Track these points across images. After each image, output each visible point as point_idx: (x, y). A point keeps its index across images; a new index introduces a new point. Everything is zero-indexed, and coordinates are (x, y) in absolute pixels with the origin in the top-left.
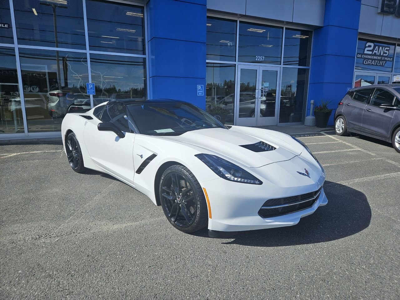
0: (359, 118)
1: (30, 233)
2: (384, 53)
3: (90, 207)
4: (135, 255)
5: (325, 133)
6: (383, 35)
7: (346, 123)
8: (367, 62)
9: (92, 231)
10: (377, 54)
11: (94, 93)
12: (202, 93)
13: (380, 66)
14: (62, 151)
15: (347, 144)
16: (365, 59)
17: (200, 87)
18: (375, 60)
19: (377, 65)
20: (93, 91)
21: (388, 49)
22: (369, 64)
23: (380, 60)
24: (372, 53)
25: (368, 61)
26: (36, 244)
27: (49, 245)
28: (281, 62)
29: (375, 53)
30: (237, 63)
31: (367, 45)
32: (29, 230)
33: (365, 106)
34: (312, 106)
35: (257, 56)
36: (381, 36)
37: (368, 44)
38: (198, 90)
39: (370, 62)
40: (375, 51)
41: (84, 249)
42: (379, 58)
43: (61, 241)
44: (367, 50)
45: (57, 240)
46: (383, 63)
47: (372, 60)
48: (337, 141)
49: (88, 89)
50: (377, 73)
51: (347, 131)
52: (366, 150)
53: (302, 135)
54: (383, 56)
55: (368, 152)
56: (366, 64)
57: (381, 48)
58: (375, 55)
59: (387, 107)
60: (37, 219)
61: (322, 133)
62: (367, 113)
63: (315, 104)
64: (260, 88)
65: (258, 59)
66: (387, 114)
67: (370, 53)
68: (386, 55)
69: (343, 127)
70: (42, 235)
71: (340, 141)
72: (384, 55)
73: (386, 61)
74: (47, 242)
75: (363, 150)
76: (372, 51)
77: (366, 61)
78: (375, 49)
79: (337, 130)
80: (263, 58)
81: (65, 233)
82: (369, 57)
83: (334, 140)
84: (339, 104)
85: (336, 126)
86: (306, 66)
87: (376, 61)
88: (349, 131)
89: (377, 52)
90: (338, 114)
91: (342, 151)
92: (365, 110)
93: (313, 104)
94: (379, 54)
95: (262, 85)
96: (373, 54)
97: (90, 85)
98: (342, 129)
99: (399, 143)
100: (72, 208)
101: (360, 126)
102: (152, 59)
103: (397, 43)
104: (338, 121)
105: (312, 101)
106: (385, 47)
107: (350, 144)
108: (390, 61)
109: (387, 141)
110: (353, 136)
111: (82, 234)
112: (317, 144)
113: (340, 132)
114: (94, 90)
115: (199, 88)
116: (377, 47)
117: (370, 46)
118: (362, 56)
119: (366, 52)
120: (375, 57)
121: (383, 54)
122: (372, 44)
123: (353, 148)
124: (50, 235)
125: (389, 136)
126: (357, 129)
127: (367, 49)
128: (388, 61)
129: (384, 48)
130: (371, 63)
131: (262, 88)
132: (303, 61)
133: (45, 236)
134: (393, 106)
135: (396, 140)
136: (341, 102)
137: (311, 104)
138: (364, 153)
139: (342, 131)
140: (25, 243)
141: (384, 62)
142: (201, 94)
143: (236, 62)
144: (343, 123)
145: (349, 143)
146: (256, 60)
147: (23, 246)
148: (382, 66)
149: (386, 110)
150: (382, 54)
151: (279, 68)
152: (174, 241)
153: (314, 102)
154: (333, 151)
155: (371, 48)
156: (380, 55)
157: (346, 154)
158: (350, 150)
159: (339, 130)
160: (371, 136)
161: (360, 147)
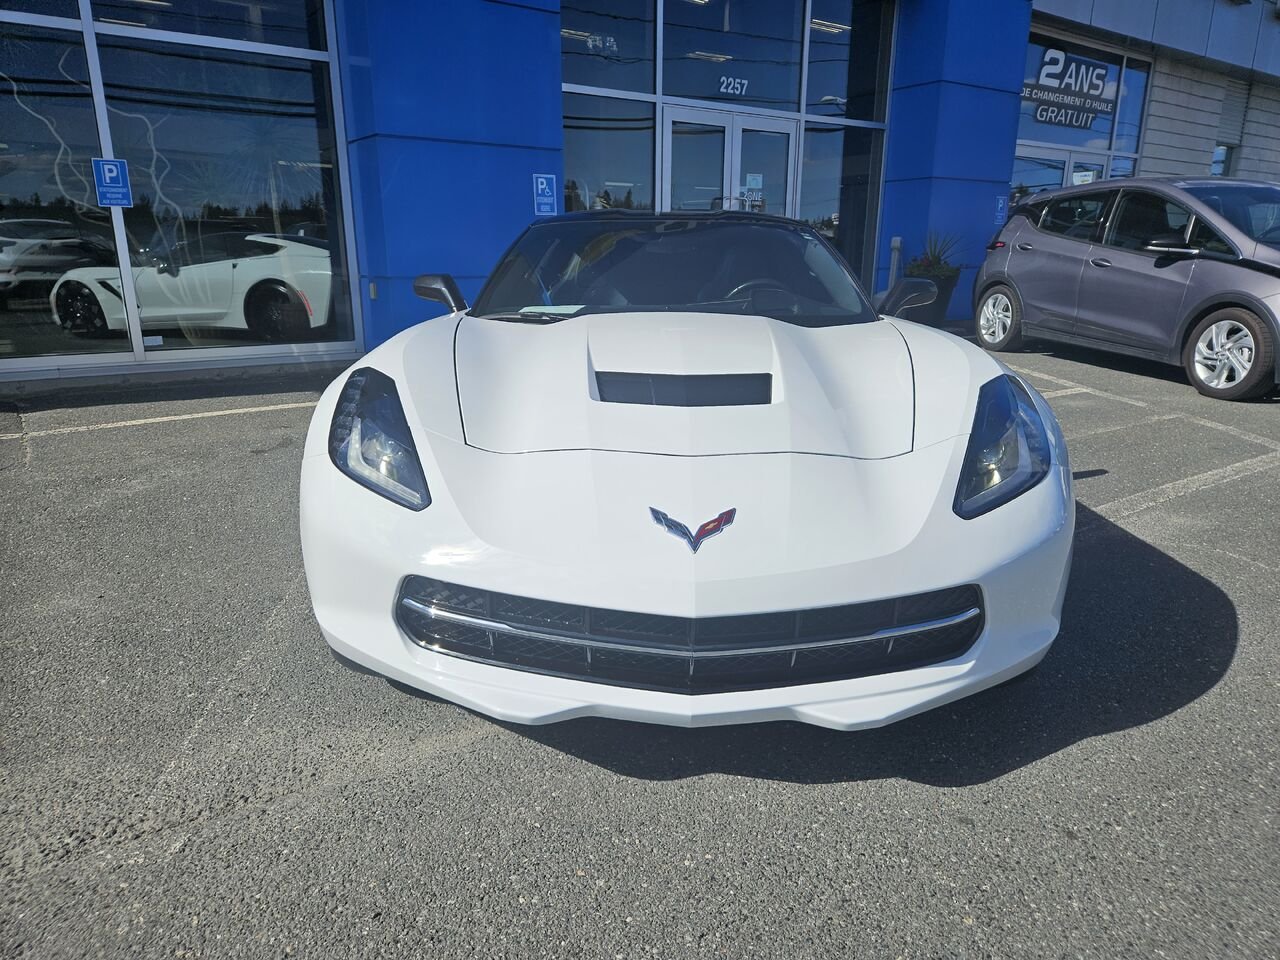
0: (1065, 289)
1: (22, 826)
2: (1093, 86)
3: (265, 666)
4: (601, 883)
6: (1097, 23)
7: (1020, 311)
8: (1045, 114)
9: (326, 783)
10: (1073, 88)
11: (125, 202)
12: (552, 205)
13: (1079, 127)
14: (22, 439)
15: (1037, 375)
16: (1041, 102)
17: (542, 183)
18: (1067, 107)
19: (1070, 125)
20: (120, 190)
21: (1103, 72)
22: (1050, 122)
23: (1080, 109)
24: (1061, 84)
25: (1047, 111)
26: (79, 880)
27: (149, 878)
28: (799, 104)
29: (1068, 85)
30: (658, 98)
31: (1047, 59)
32: (11, 808)
33: (1089, 251)
34: (895, 257)
35: (724, 78)
36: (1090, 26)
37: (1052, 53)
38: (538, 195)
39: (1053, 115)
40: (1067, 80)
41: (339, 879)
42: (1078, 102)
43: (199, 850)
44: (1049, 75)
45: (178, 845)
46: (1088, 117)
47: (1060, 106)
49: (100, 185)
50: (1071, 152)
51: (1023, 333)
52: (1106, 391)
54: (1087, 96)
55: (1118, 398)
56: (1042, 122)
57: (1083, 68)
58: (1067, 90)
59: (1171, 249)
60: (32, 747)
62: (1098, 273)
63: (903, 251)
64: (736, 193)
65: (727, 88)
66: (1168, 273)
67: (1055, 83)
68: (1097, 93)
69: (1009, 321)
70: (91, 828)
72: (1092, 92)
73: (1095, 111)
74: (132, 862)
75: (1097, 393)
76: (1060, 76)
77: (1043, 110)
78: (1069, 73)
79: (984, 332)
80: (742, 86)
81: (200, 807)
82: (1052, 97)
84: (993, 247)
85: (982, 322)
86: (871, 120)
87: (1070, 112)
88: (1029, 334)
89: (1072, 81)
90: (989, 282)
92: (1087, 262)
93: (899, 250)
94: (1077, 89)
95: (743, 182)
96: (1063, 86)
97: (106, 167)
98: (1004, 327)
99: (1207, 366)
100: (182, 681)
101: (1072, 318)
102: (352, 66)
103: (1126, 54)
104: (990, 302)
105: (896, 241)
106: (1096, 67)
107: (1047, 377)
108: (1107, 113)
109: (1166, 360)
110: (1033, 351)
111: (290, 801)
113: (994, 339)
114: (125, 186)
115: (540, 187)
116: (1073, 65)
117: (1054, 62)
118: (1031, 94)
119: (1044, 81)
120: (1068, 100)
121: (1088, 91)
122: (1060, 55)
123: (1064, 387)
124: (127, 821)
125: (1173, 345)
126: (1056, 326)
127: (1047, 69)
128: (1101, 112)
129: (1091, 69)
130: (1056, 117)
131: (742, 194)
132: (862, 101)
133: (109, 829)
134: (1187, 247)
135: (1197, 357)
136: (1000, 240)
137: (892, 250)
138: (1107, 400)
139: (1002, 336)
140: (15, 885)
141: (1091, 115)
142: (548, 208)
143: (655, 93)
144: (1006, 310)
145: (1038, 370)
146: (722, 90)
147: (12, 902)
148: (1085, 127)
149: (1164, 261)
150: (1085, 90)
151: (794, 124)
152: (727, 794)
153: (901, 243)
155: (1058, 69)
156: (1080, 94)
157: (1062, 406)
158: (1060, 393)
159: (994, 332)
160: (1106, 347)
161: (1081, 383)
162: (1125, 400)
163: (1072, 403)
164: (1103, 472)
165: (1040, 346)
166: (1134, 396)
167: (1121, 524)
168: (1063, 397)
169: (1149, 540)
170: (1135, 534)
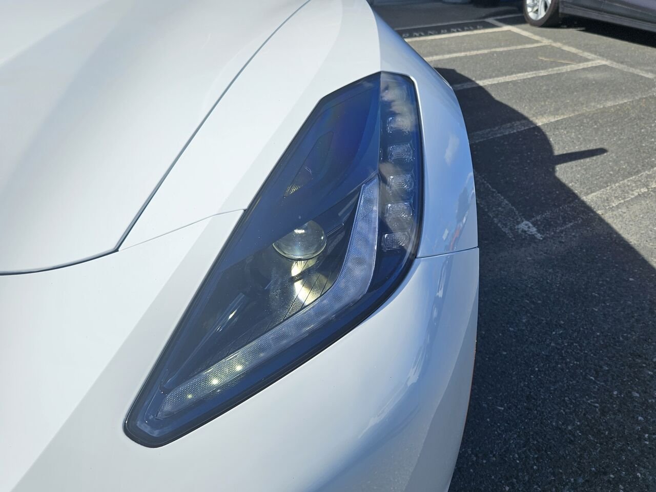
5: (500, 21)
15: (566, 48)
48: (537, 42)
51: (560, 11)
52: (622, 63)
53: (417, 30)
55: (632, 70)
61: (490, 20)
71: (546, 42)
75: (615, 65)
79: (529, 9)
83: (529, 40)
85: (528, 1)
88: (565, 12)
91: (564, 69)
98: (546, 6)
107: (573, 50)
110: (569, 26)
112: (492, 53)
113: (538, 16)
123: (587, 60)
126: (587, 4)
138: (622, 72)
139: (543, 14)
145: (569, 44)
154: (543, 73)
157: (580, 78)
158: (582, 66)
159: (537, 10)
160: (626, 23)
161: (602, 55)
162: (637, 71)
163: (590, 76)
164: (601, 151)
165: (576, 23)
166: (646, 68)
167: (608, 218)
168: (584, 69)
169: (633, 240)
170: (621, 232)
